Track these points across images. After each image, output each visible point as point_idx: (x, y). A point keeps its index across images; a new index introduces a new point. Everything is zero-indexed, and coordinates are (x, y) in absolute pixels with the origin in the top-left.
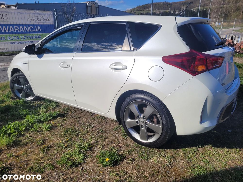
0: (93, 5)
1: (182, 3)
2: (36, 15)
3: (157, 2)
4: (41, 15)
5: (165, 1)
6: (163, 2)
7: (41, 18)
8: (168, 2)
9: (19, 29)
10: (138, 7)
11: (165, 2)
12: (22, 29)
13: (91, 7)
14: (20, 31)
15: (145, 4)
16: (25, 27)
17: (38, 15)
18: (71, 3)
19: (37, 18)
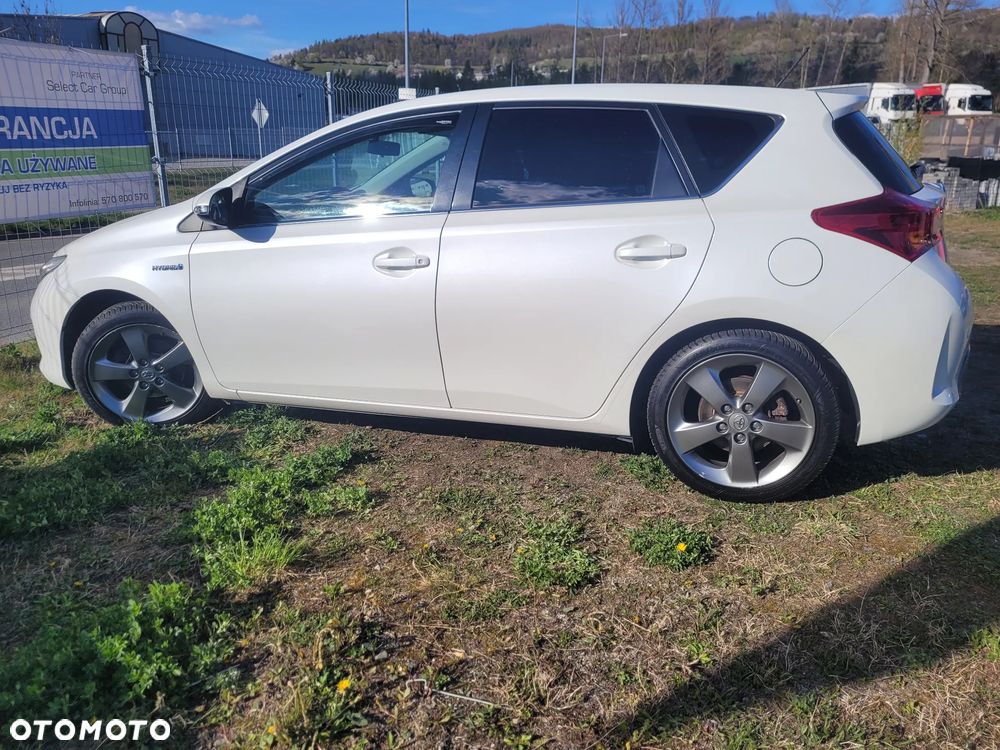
0: (133, 29)
1: (491, 40)
2: (76, 69)
3: (395, 32)
4: (94, 70)
5: (426, 30)
6: (421, 31)
7: (96, 83)
8: (437, 33)
9: (11, 129)
10: (316, 48)
11: (429, 31)
12: (21, 129)
13: (121, 38)
14: (15, 137)
15: (346, 37)
16: (33, 120)
17: (85, 70)
18: (31, 13)
19: (77, 81)
